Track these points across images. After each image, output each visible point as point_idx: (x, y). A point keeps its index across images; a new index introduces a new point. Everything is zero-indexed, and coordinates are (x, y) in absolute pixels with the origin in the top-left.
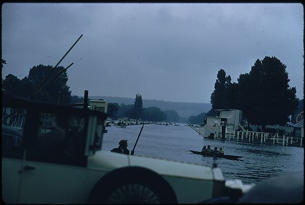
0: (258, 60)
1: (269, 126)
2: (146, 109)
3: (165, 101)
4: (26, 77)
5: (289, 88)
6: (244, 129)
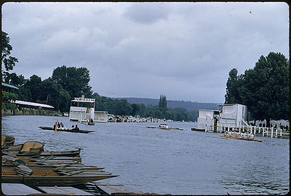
0: (262, 57)
2: (170, 109)
4: (49, 78)
6: (247, 124)
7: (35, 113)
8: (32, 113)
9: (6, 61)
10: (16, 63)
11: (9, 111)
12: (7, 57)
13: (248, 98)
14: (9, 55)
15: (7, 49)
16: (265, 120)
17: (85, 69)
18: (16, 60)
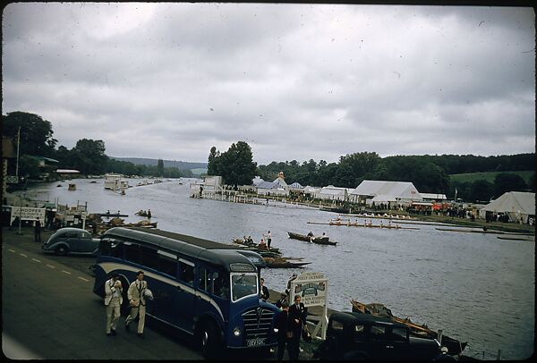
0: (234, 144)
1: (238, 187)
2: (166, 169)
3: (183, 161)
4: (74, 148)
5: (253, 162)
6: (222, 189)
7: (68, 178)
9: (49, 142)
10: (57, 143)
11: (54, 179)
12: (50, 139)
13: (223, 171)
14: (52, 137)
15: (49, 133)
17: (101, 141)
18: (56, 141)
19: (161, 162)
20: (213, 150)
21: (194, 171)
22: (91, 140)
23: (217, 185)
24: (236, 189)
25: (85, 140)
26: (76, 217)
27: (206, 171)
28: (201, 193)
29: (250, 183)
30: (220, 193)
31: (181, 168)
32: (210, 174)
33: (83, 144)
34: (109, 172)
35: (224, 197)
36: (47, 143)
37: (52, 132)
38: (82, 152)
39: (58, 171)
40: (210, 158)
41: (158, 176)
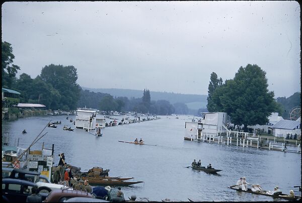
0: (241, 67)
1: (248, 127)
3: (176, 93)
4: (38, 76)
5: (268, 92)
6: (227, 129)
7: (32, 114)
8: (30, 115)
9: (9, 69)
10: (18, 70)
11: (14, 116)
12: (10, 65)
13: (229, 106)
14: (12, 63)
15: (10, 57)
16: (243, 126)
17: (72, 67)
18: (18, 68)
19: (147, 94)
20: (214, 77)
21: (191, 106)
22: (61, 67)
23: (221, 124)
24: (245, 130)
25: (52, 66)
26: (41, 163)
27: (205, 104)
28: (199, 134)
29: (264, 121)
30: (224, 134)
31: (172, 103)
32: (211, 110)
33: (50, 71)
34: (82, 107)
35: (229, 140)
36: (6, 70)
37: (13, 57)
38: (48, 81)
39: (20, 105)
40: (211, 88)
41: (144, 112)
